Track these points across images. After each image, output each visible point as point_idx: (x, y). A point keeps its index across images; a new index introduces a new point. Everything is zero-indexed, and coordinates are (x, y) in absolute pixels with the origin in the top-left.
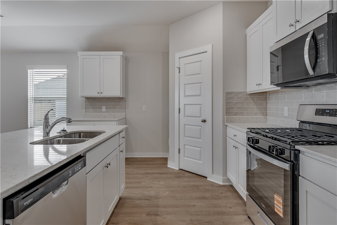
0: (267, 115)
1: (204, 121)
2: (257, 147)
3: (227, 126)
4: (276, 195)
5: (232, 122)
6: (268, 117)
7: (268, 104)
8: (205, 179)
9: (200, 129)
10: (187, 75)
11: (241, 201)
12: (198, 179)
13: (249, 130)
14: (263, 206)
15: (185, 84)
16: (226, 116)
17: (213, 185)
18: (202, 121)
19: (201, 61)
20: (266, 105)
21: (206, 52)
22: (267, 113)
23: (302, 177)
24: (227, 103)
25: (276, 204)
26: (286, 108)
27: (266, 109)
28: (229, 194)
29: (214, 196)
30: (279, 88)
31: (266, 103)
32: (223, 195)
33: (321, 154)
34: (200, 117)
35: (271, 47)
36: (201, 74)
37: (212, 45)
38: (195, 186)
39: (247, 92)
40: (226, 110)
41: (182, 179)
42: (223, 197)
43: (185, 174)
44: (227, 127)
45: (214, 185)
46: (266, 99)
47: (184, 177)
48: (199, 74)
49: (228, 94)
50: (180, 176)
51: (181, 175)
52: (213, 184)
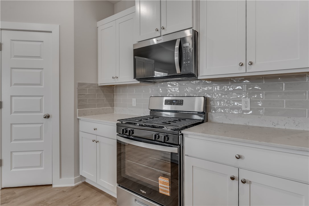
0: (113, 106)
1: (48, 117)
2: (133, 137)
3: (79, 119)
4: (161, 178)
5: (84, 114)
6: (115, 107)
7: (115, 96)
8: (49, 187)
9: (41, 127)
10: (15, 56)
11: (103, 196)
12: (39, 191)
13: (119, 122)
14: (143, 192)
15: (12, 68)
16: (78, 109)
17: (64, 192)
18: (45, 117)
19: (42, 42)
20: (113, 97)
21: (51, 32)
22: (114, 104)
23: (187, 155)
24: (79, 95)
25: (161, 186)
26: (134, 100)
27: (113, 100)
28: (87, 193)
29: (73, 204)
30: (139, 82)
31: (113, 95)
32: (82, 197)
33: (209, 135)
34: (40, 112)
35: (134, 45)
36: (41, 58)
37: (60, 26)
38: (40, 203)
39: (98, 84)
40: (78, 102)
41: (13, 202)
42: (83, 200)
43: (14, 193)
44: (80, 121)
45: (65, 190)
46: (113, 92)
47: (15, 198)
48: (39, 57)
49: (80, 84)
50: (6, 200)
51: (8, 197)
52: (63, 190)
